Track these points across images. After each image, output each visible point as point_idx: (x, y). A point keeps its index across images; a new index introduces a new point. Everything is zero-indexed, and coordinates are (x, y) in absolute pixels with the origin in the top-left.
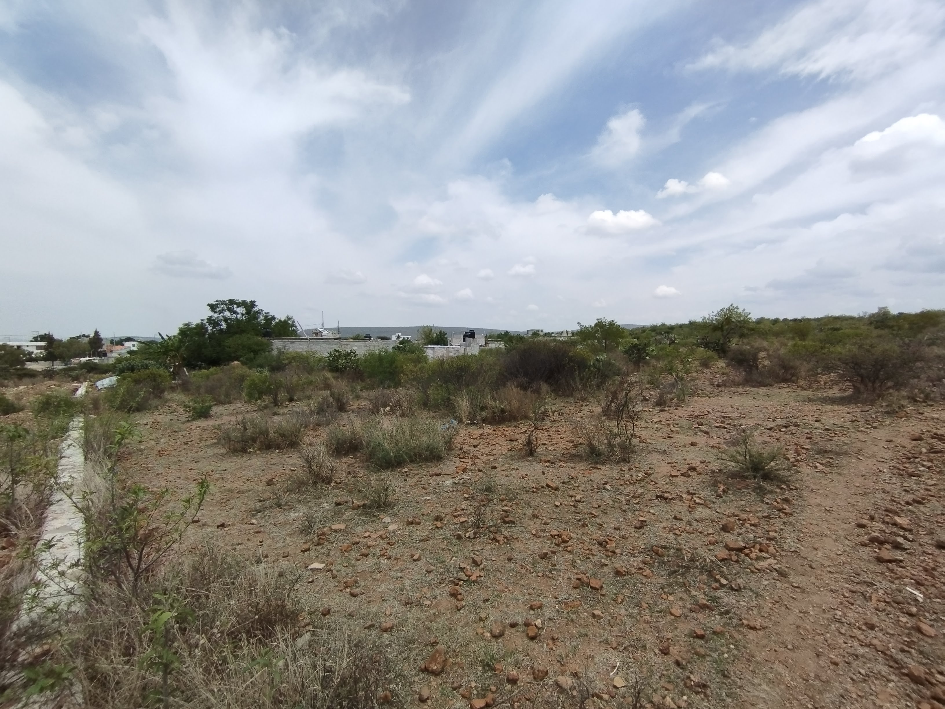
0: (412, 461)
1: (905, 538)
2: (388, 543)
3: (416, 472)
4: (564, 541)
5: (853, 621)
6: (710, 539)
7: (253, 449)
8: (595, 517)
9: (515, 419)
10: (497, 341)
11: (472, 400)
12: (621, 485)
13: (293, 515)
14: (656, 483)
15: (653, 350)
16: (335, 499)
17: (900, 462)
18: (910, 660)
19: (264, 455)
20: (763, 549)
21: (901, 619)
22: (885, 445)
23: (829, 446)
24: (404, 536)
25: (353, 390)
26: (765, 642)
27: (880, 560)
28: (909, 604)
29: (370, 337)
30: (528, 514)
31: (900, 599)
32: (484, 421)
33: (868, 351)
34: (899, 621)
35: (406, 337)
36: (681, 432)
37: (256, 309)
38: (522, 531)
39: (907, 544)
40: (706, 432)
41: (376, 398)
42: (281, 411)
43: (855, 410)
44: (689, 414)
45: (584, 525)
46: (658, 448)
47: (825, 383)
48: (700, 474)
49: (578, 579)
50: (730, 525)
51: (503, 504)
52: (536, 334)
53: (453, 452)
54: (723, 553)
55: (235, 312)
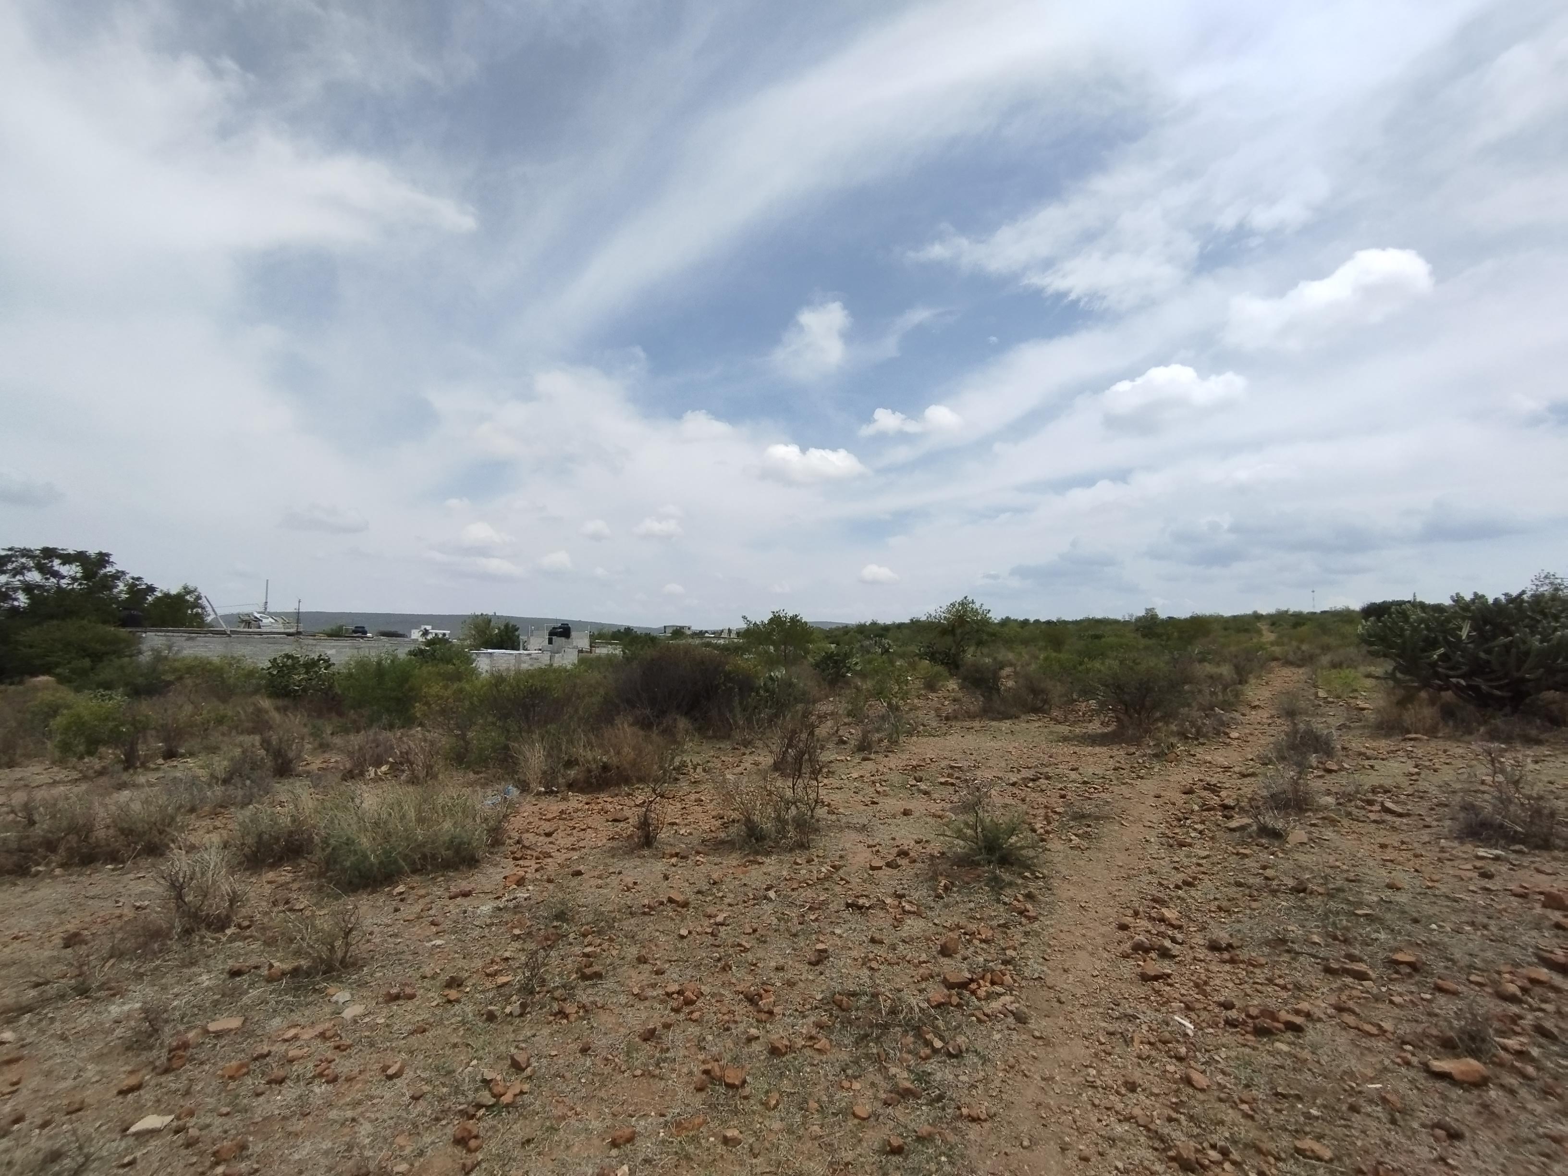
0: (415, 871)
1: (1174, 940)
2: (337, 1047)
3: (422, 892)
4: (689, 1002)
5: (1110, 1082)
6: (921, 971)
7: (47, 865)
8: (746, 950)
9: (627, 781)
10: (611, 644)
11: (552, 748)
12: (793, 890)
13: (115, 1010)
14: (848, 882)
15: (856, 664)
16: (231, 963)
17: (1170, 826)
18: (1179, 1133)
19: (73, 878)
20: (996, 979)
21: (1168, 1068)
22: (1152, 801)
23: (1089, 808)
24: (373, 1027)
25: (316, 734)
26: (992, 1140)
27: (1145, 978)
28: (1178, 1041)
29: (366, 633)
30: (629, 957)
31: (1167, 1035)
32: (571, 786)
33: (1131, 669)
34: (1165, 1071)
35: (440, 632)
36: (891, 793)
37: (109, 569)
38: (614, 992)
39: (1175, 949)
40: (926, 793)
41: (361, 749)
42: (142, 779)
43: (1119, 752)
44: (905, 763)
45: (726, 968)
46: (855, 821)
47: (1084, 714)
48: (914, 861)
49: (706, 1072)
50: (951, 945)
51: (586, 941)
52: (678, 632)
53: (502, 848)
54: (937, 993)
55: (56, 574)
